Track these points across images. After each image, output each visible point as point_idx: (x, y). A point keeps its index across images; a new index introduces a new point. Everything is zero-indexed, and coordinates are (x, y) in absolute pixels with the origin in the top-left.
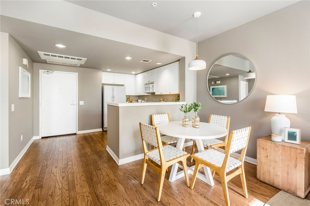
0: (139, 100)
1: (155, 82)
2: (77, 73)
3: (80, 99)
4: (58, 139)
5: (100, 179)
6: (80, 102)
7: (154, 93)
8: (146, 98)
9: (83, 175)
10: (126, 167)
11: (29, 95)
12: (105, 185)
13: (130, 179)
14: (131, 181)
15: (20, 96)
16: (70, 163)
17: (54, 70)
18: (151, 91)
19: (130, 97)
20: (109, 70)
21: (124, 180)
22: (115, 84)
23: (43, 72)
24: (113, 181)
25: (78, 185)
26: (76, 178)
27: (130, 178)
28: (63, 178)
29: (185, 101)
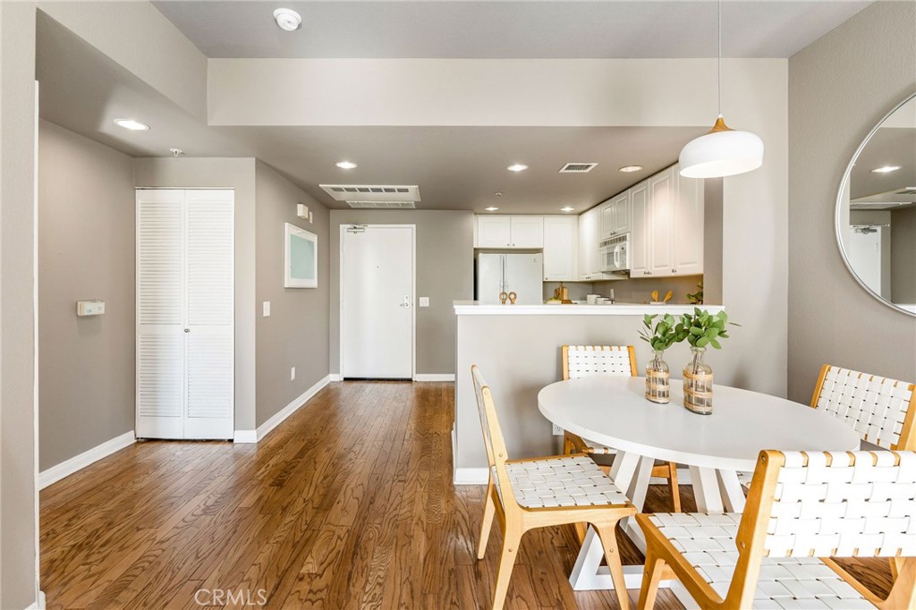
0: (589, 296)
1: (628, 235)
2: (414, 226)
3: (419, 294)
4: (370, 387)
5: (389, 505)
6: (421, 299)
7: (627, 273)
8: (612, 291)
9: (362, 484)
10: (469, 494)
11: (314, 283)
12: (391, 525)
13: (457, 531)
14: (455, 538)
15: (286, 286)
16: (357, 448)
17: (366, 222)
18: (617, 265)
19: (564, 285)
20: (491, 209)
21: (442, 528)
22: (512, 247)
23: (346, 230)
24: (414, 522)
25: (341, 504)
26: (348, 486)
27: (459, 530)
28: (325, 478)
29: (721, 304)
